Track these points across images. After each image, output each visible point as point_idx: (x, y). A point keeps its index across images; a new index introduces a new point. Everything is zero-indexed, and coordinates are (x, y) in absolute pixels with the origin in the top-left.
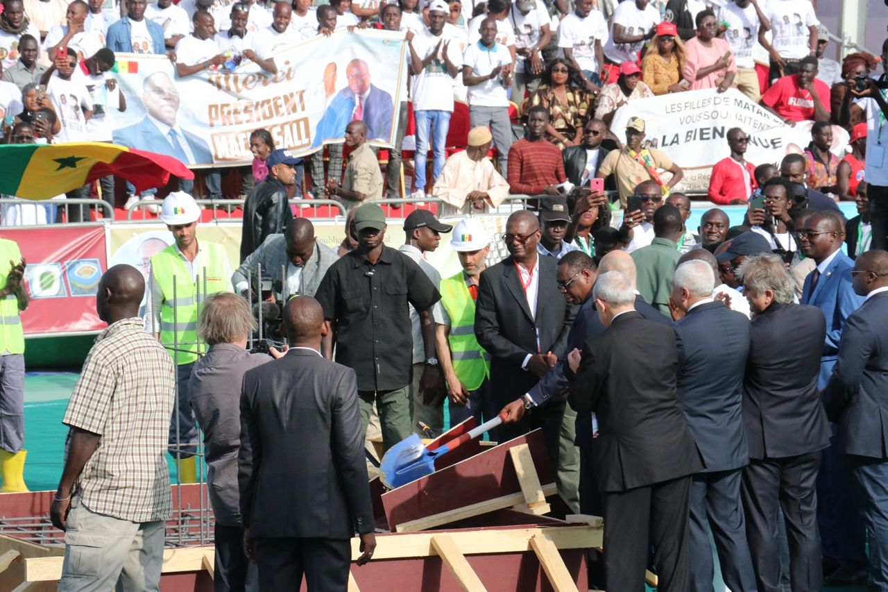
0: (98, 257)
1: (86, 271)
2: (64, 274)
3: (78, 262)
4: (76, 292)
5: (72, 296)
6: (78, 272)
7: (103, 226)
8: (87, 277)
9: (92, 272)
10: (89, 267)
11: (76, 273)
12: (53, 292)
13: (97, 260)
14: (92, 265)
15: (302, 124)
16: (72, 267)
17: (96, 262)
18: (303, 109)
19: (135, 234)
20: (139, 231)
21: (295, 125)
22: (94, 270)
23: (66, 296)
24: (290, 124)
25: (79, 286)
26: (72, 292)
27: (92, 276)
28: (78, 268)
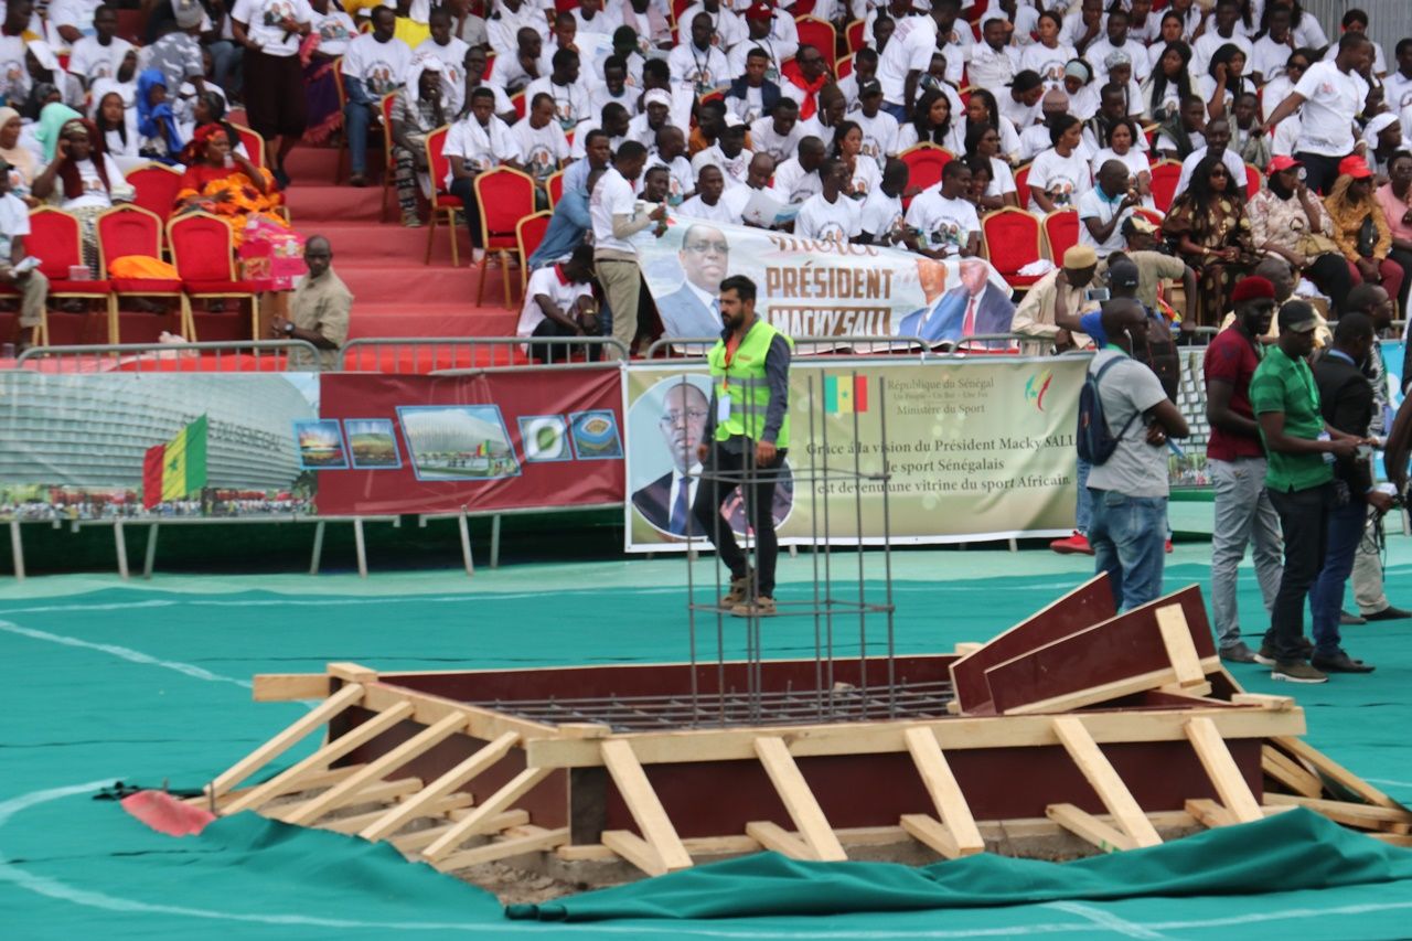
0: (611, 408)
1: (598, 426)
2: (568, 431)
3: (586, 415)
4: (583, 454)
5: (579, 458)
6: (586, 428)
7: (616, 369)
8: (598, 433)
9: (604, 428)
10: (600, 421)
11: (583, 429)
12: (553, 454)
13: (611, 411)
14: (605, 419)
15: (881, 314)
16: (578, 420)
17: (608, 414)
18: (887, 296)
19: (660, 378)
20: (666, 375)
21: (871, 314)
22: (607, 424)
23: (571, 458)
24: (867, 310)
25: (587, 445)
26: (578, 454)
27: (605, 432)
28: (586, 422)
